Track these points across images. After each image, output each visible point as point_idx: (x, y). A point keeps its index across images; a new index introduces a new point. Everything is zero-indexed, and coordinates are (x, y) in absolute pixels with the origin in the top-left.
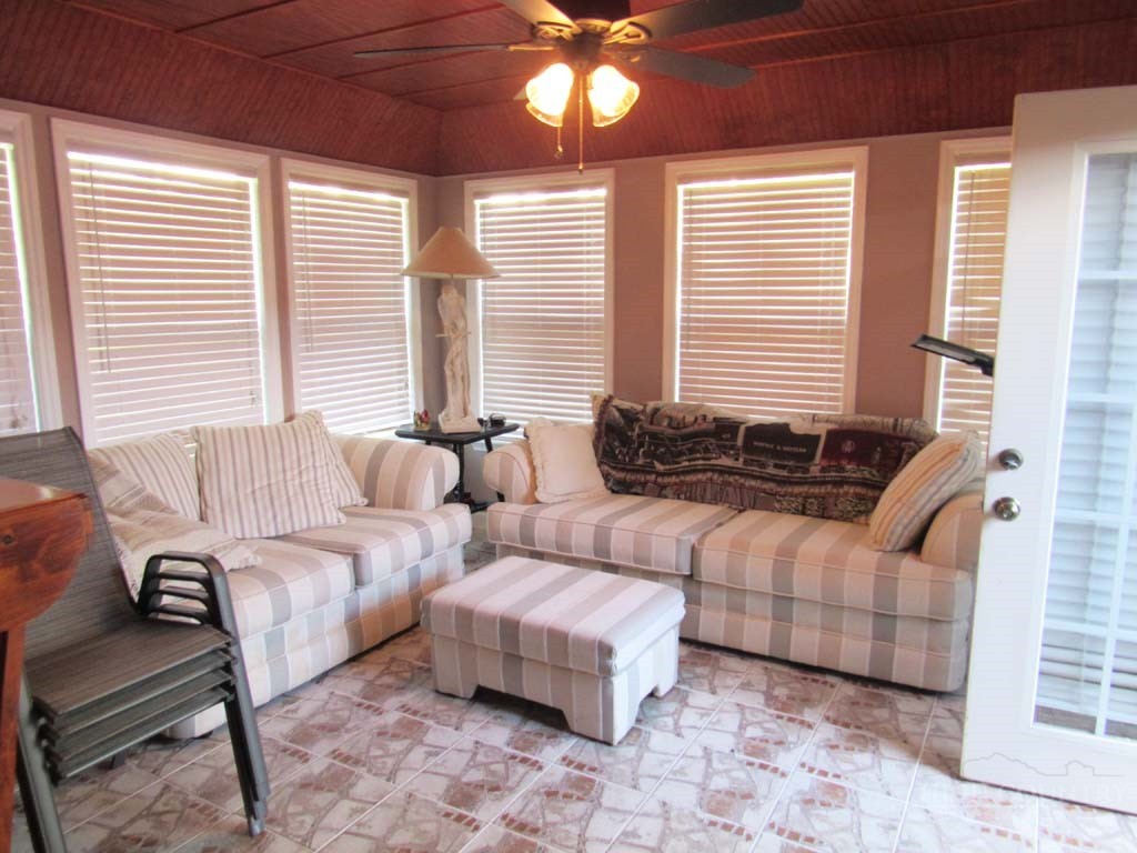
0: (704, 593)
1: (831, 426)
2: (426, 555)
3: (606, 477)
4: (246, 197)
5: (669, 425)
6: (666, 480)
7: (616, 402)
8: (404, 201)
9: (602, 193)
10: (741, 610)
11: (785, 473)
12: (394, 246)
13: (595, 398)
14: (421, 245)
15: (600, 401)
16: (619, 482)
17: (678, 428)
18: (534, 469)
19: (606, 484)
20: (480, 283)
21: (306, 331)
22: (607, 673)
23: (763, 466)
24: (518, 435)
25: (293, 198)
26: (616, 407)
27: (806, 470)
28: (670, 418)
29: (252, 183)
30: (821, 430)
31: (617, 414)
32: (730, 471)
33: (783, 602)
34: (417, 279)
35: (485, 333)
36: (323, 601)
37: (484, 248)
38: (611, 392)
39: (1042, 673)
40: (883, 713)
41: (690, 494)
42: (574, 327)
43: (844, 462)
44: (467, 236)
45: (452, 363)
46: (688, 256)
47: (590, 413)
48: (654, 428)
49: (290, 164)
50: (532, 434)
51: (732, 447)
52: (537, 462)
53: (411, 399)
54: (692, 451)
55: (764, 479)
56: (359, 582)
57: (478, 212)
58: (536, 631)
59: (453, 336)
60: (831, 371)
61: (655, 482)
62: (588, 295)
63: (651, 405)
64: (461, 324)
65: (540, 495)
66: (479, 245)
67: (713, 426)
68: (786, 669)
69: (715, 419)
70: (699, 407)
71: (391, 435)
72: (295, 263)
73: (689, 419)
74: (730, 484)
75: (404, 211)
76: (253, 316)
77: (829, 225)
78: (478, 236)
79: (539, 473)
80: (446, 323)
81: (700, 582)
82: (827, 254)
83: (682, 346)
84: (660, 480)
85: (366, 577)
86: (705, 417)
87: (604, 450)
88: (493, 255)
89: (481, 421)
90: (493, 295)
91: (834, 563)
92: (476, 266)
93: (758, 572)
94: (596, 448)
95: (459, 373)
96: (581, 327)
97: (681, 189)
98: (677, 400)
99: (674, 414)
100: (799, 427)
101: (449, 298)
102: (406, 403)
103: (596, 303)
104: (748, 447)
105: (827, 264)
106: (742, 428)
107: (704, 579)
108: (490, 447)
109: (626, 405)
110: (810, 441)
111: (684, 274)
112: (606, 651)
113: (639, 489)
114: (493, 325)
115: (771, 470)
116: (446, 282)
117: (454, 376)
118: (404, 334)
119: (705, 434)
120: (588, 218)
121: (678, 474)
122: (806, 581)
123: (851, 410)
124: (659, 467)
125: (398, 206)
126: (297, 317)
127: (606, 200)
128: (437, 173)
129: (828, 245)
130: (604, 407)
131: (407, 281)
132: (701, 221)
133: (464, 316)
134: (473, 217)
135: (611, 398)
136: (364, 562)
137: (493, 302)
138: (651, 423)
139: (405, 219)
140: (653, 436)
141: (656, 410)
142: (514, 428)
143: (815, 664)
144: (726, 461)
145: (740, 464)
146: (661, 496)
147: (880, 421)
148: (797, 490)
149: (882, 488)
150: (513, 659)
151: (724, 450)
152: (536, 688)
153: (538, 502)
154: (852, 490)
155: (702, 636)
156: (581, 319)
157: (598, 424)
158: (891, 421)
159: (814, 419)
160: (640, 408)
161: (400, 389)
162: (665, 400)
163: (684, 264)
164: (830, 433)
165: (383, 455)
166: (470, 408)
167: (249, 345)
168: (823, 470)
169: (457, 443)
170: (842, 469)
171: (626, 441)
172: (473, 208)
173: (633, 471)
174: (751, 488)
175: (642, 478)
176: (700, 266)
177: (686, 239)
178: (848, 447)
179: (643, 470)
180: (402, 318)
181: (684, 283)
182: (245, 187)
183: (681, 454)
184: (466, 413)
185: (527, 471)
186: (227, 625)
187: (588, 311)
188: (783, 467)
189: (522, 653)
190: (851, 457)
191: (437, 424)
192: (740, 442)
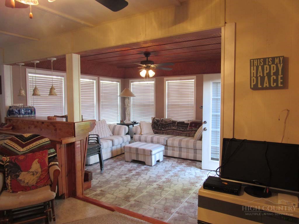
0: (169, 148)
1: (191, 122)
2: (123, 142)
3: (154, 131)
4: (94, 84)
5: (165, 122)
6: (164, 131)
7: (156, 118)
8: (118, 83)
9: (153, 82)
10: (174, 150)
11: (183, 130)
12: (116, 91)
13: (152, 118)
14: (121, 92)
15: (153, 118)
16: (156, 132)
17: (166, 123)
18: (141, 129)
19: (154, 132)
20: (132, 98)
21: (102, 106)
22: (151, 155)
23: (180, 128)
24: (139, 124)
25: (101, 83)
26: (156, 119)
27: (187, 129)
28: (165, 121)
29: (95, 81)
30: (189, 122)
31: (156, 120)
32: (174, 130)
33: (180, 148)
34: (121, 97)
35: (133, 107)
36: (108, 147)
37: (133, 91)
38: (155, 117)
39: (211, 153)
40: (194, 164)
41: (167, 134)
42: (148, 106)
43: (192, 127)
44: (130, 89)
45: (127, 112)
46: (168, 93)
47: (151, 121)
48: (162, 123)
49: (101, 78)
50: (141, 124)
51: (175, 126)
52: (142, 128)
53: (119, 119)
54: (168, 126)
55: (180, 131)
56: (113, 145)
57: (132, 85)
58: (141, 149)
59: (127, 107)
60: (192, 113)
61: (162, 132)
62: (151, 100)
63: (162, 119)
64: (129, 105)
65: (142, 133)
66: (132, 91)
67: (172, 122)
68: (181, 159)
69: (172, 121)
70: (170, 119)
71: (116, 124)
72: (101, 94)
73: (168, 121)
74: (174, 132)
75: (118, 85)
76: (94, 103)
77: (190, 88)
78: (132, 89)
79: (142, 130)
80: (126, 105)
81: (168, 146)
82: (190, 93)
83: (167, 109)
84: (163, 131)
85: (114, 144)
86: (170, 121)
87: (153, 127)
88: (134, 93)
89: (132, 122)
90: (134, 100)
91: (187, 142)
92: (132, 95)
93: (176, 143)
94: (152, 126)
95: (128, 113)
96: (150, 106)
97: (167, 82)
98: (166, 118)
99: (166, 120)
100: (186, 122)
101: (127, 100)
102: (118, 119)
103: (152, 101)
104: (177, 125)
105: (190, 95)
106: (177, 122)
107: (168, 145)
108: (133, 126)
109: (157, 119)
110: (188, 124)
111: (167, 96)
112: (151, 151)
113: (159, 133)
114: (134, 105)
115: (181, 129)
116: (126, 97)
117: (127, 114)
118: (118, 107)
119: (170, 123)
120: (151, 87)
121: (166, 130)
122: (183, 145)
123: (195, 119)
124: (163, 129)
125: (117, 84)
126: (101, 104)
127: (154, 84)
128: (124, 78)
129: (190, 92)
130: (153, 119)
131: (119, 97)
132: (170, 87)
133: (129, 104)
134: (131, 86)
135: (155, 118)
136: (114, 142)
137: (134, 101)
138: (162, 122)
139: (119, 86)
140: (162, 124)
141: (162, 120)
142: (138, 123)
143: (185, 158)
144: (174, 128)
145: (176, 128)
146: (163, 134)
147: (198, 121)
148: (185, 132)
149: (196, 131)
150: (137, 154)
151: (173, 126)
152: (141, 159)
153: (142, 134)
154: (194, 132)
155: (168, 155)
156: (150, 104)
157: (152, 122)
158: (200, 121)
159: (188, 121)
160: (159, 119)
161: (117, 117)
162: (165, 118)
163: (167, 95)
164: (191, 123)
165: (115, 127)
166: (130, 120)
167: (93, 108)
168: (189, 129)
169: (128, 125)
170: (192, 129)
171: (157, 125)
172: (131, 84)
173: (158, 130)
174: (178, 132)
175: (160, 131)
176: (170, 95)
177: (168, 90)
178: (193, 125)
179: (160, 130)
180: (118, 104)
181: (168, 98)
182: (94, 82)
183: (167, 127)
184: (129, 120)
185: (140, 129)
186: (99, 143)
187: (151, 103)
188: (183, 129)
189: (139, 153)
190: (194, 127)
191: (124, 122)
192: (176, 125)
